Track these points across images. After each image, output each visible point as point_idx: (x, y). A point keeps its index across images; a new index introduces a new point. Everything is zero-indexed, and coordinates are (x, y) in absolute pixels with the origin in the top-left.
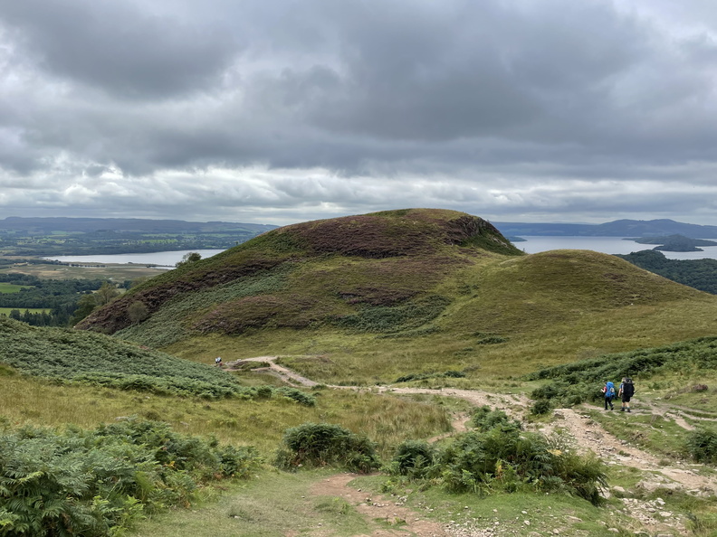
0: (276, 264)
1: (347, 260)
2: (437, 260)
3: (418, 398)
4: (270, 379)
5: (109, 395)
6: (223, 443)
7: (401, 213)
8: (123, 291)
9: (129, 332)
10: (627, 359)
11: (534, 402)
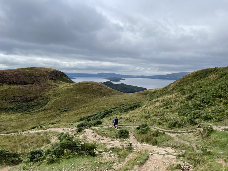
1: (9, 86)
2: (46, 85)
3: (38, 134)
7: (31, 69)
10: (103, 112)
11: (77, 129)
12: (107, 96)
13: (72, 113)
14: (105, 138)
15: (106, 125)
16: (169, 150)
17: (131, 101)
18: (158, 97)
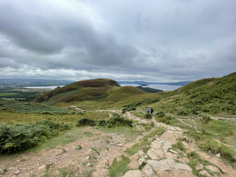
0: (76, 88)
1: (90, 88)
2: (107, 88)
3: (103, 112)
4: (75, 110)
5: (39, 115)
6: (65, 123)
8: (43, 94)
9: (44, 102)
10: (137, 103)
11: (123, 111)
12: (139, 94)
13: (120, 102)
14: (138, 118)
15: (138, 111)
16: (178, 128)
17: (153, 98)
18: (170, 96)
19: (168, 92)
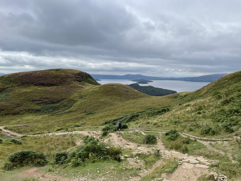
1: (36, 87)
2: (71, 87)
3: (64, 136)
4: (2, 136)
7: (57, 70)
10: (129, 116)
11: (103, 132)
12: (133, 99)
13: (97, 116)
14: (131, 143)
15: (132, 130)
16: (201, 159)
17: (160, 105)
18: (189, 101)
19: (184, 94)
